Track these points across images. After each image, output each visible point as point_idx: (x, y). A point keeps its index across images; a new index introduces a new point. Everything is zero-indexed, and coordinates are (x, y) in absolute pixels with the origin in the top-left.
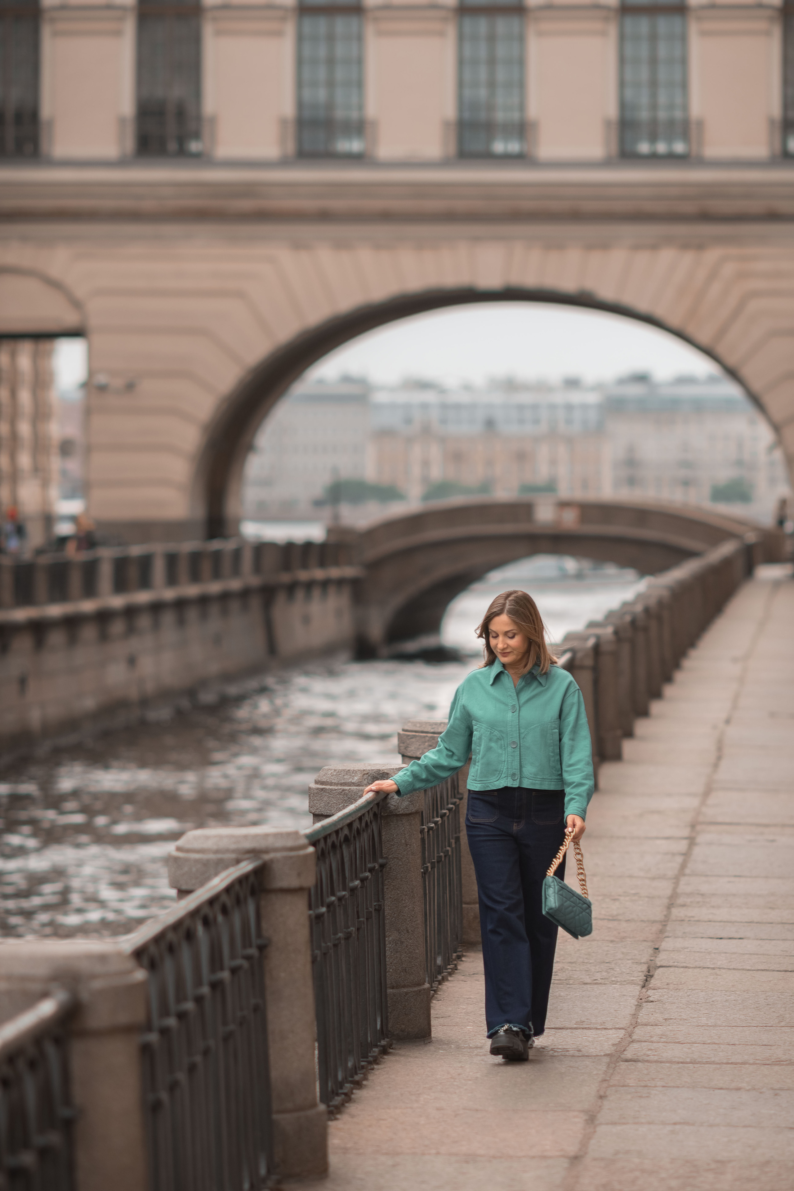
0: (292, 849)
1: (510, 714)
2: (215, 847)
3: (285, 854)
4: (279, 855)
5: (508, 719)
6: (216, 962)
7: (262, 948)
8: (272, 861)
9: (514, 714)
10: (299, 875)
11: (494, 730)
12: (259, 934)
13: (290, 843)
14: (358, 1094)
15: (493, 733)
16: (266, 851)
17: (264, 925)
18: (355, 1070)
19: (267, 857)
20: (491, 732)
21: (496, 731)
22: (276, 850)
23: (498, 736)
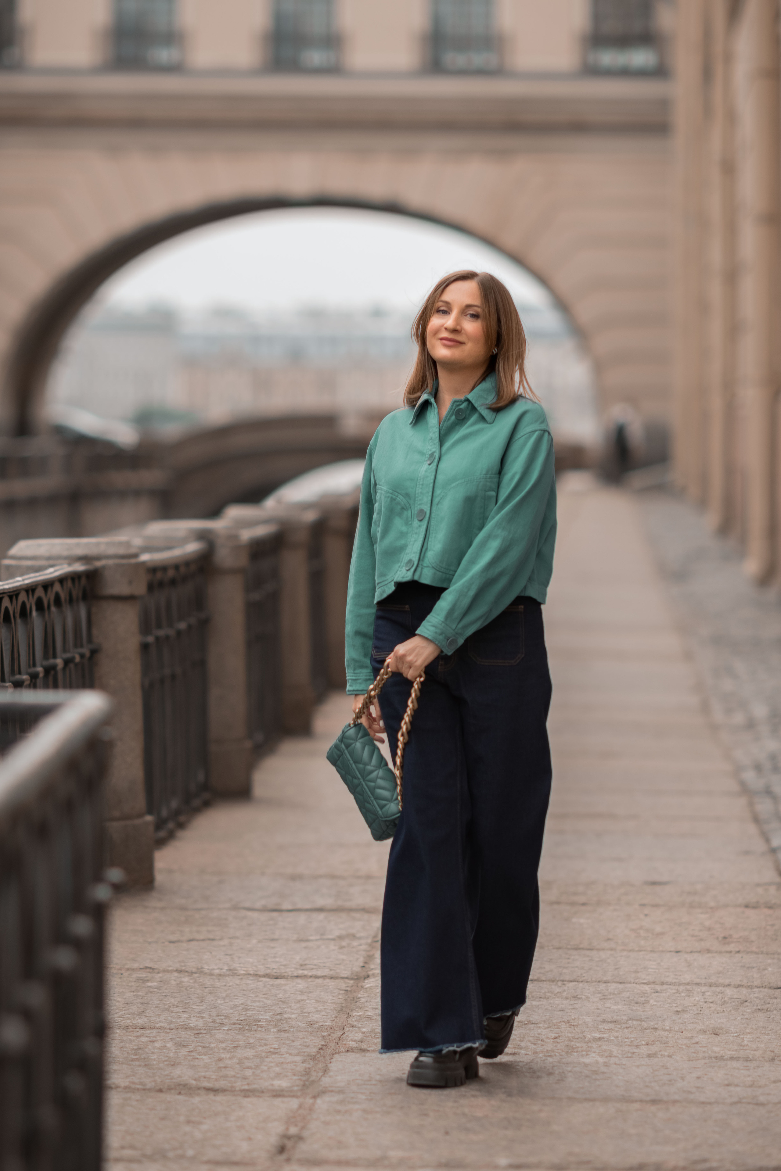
0: (123, 557)
1: (425, 466)
2: (47, 554)
3: (117, 561)
4: (110, 562)
5: (419, 476)
6: (49, 650)
7: (94, 652)
8: (103, 568)
9: (431, 466)
10: (130, 582)
11: (396, 494)
12: (90, 640)
13: (122, 551)
14: (180, 834)
15: (395, 500)
16: (98, 558)
17: (95, 632)
18: (178, 813)
19: (98, 564)
20: (392, 498)
21: (400, 496)
22: (108, 557)
23: (402, 503)
